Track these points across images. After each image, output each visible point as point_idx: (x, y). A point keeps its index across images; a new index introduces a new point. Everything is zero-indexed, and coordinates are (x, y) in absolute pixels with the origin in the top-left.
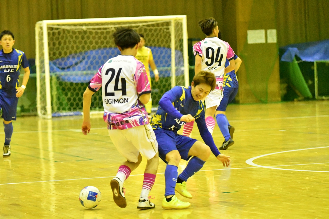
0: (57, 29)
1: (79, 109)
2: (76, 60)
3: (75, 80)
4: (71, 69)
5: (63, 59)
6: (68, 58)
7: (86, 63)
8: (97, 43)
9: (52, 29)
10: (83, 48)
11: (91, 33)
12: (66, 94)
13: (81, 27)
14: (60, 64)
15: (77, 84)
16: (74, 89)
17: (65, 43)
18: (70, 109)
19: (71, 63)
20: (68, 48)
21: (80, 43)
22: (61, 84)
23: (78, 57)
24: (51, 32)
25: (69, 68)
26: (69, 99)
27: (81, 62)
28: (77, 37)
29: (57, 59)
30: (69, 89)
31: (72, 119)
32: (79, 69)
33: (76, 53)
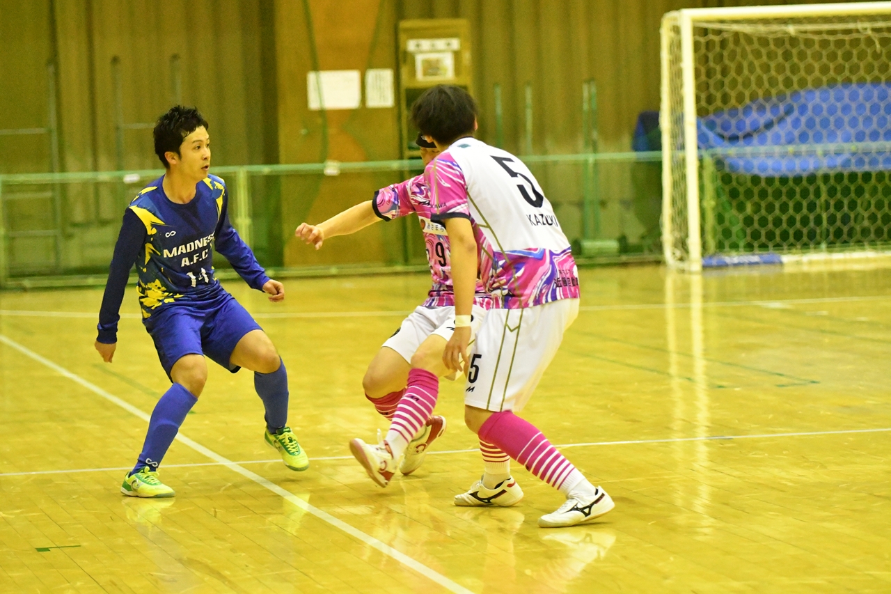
0: (719, 32)
1: (775, 246)
2: (768, 116)
3: (764, 169)
4: (756, 138)
5: (733, 112)
6: (747, 110)
7: (796, 123)
8: (825, 70)
9: (705, 32)
10: (788, 83)
11: (809, 43)
12: (741, 208)
13: (783, 28)
14: (726, 127)
15: (770, 180)
16: (763, 194)
17: (739, 70)
18: (749, 247)
19: (754, 123)
20: (747, 84)
21: (780, 69)
22: (726, 179)
23: (775, 108)
24: (702, 40)
25: (748, 136)
26: (748, 221)
27: (781, 120)
28: (771, 55)
29: (718, 112)
30: (749, 194)
31: (756, 273)
32: (777, 140)
33: (767, 97)
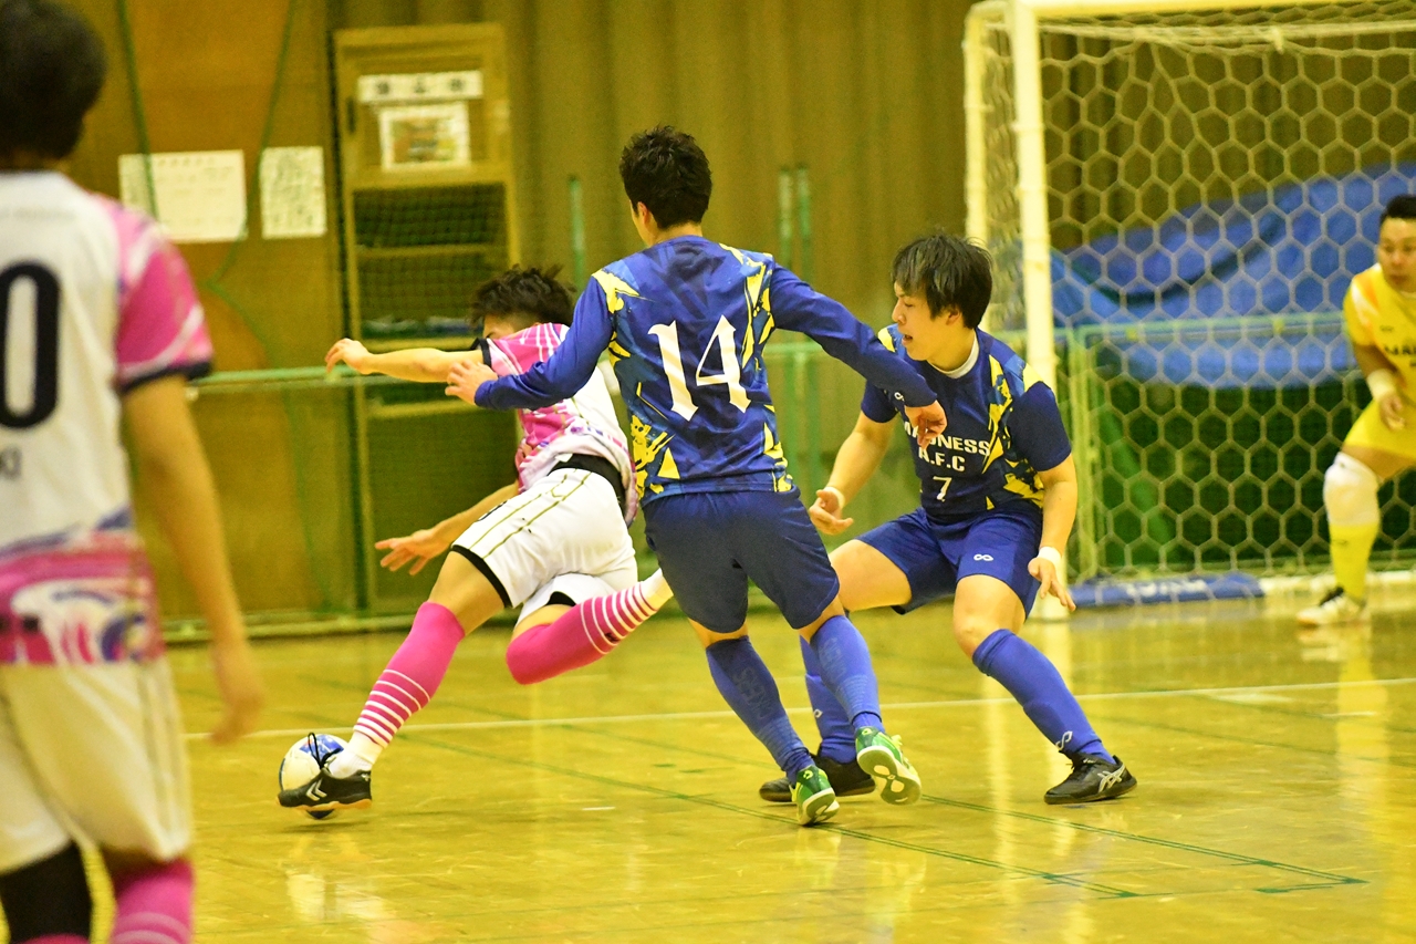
0: (1104, 45)
1: (1241, 556)
2: (1224, 243)
3: (1214, 371)
4: (1192, 301)
5: (1140, 238)
6: (1172, 231)
7: (1290, 259)
8: (1357, 131)
9: (1068, 45)
10: (1270, 164)
11: (1318, 67)
12: (1160, 465)
13: (1257, 32)
14: (1121, 273)
15: (1229, 398)
16: (1213, 432)
17: (1152, 136)
18: (1183, 559)
19: (1190, 260)
20: (1171, 168)
21: (1251, 132)
22: (1125, 397)
23: (1238, 223)
24: (1064, 66)
25: (1174, 293)
26: (1178, 496)
27: (1253, 254)
28: (1227, 99)
29: (1104, 236)
30: (1179, 429)
31: (1198, 619)
32: (1244, 303)
33: (1221, 200)
